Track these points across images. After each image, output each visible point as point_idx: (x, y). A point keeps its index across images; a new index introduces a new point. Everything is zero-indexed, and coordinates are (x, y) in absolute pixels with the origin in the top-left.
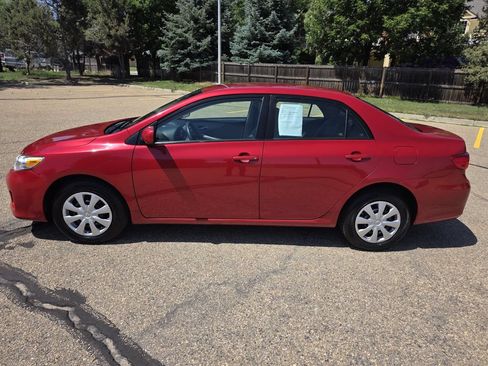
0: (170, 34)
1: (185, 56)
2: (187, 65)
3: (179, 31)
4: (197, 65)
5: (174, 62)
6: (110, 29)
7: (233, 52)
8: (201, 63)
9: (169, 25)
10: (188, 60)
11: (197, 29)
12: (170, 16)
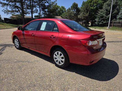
0: (99, 15)
1: (102, 20)
2: (102, 22)
3: (102, 14)
4: (105, 22)
5: (99, 22)
6: (84, 15)
7: (117, 18)
8: (107, 21)
9: (99, 12)
10: (103, 21)
11: (107, 13)
12: (100, 10)
